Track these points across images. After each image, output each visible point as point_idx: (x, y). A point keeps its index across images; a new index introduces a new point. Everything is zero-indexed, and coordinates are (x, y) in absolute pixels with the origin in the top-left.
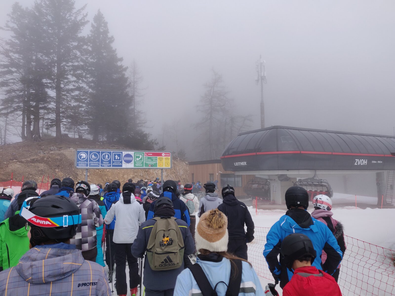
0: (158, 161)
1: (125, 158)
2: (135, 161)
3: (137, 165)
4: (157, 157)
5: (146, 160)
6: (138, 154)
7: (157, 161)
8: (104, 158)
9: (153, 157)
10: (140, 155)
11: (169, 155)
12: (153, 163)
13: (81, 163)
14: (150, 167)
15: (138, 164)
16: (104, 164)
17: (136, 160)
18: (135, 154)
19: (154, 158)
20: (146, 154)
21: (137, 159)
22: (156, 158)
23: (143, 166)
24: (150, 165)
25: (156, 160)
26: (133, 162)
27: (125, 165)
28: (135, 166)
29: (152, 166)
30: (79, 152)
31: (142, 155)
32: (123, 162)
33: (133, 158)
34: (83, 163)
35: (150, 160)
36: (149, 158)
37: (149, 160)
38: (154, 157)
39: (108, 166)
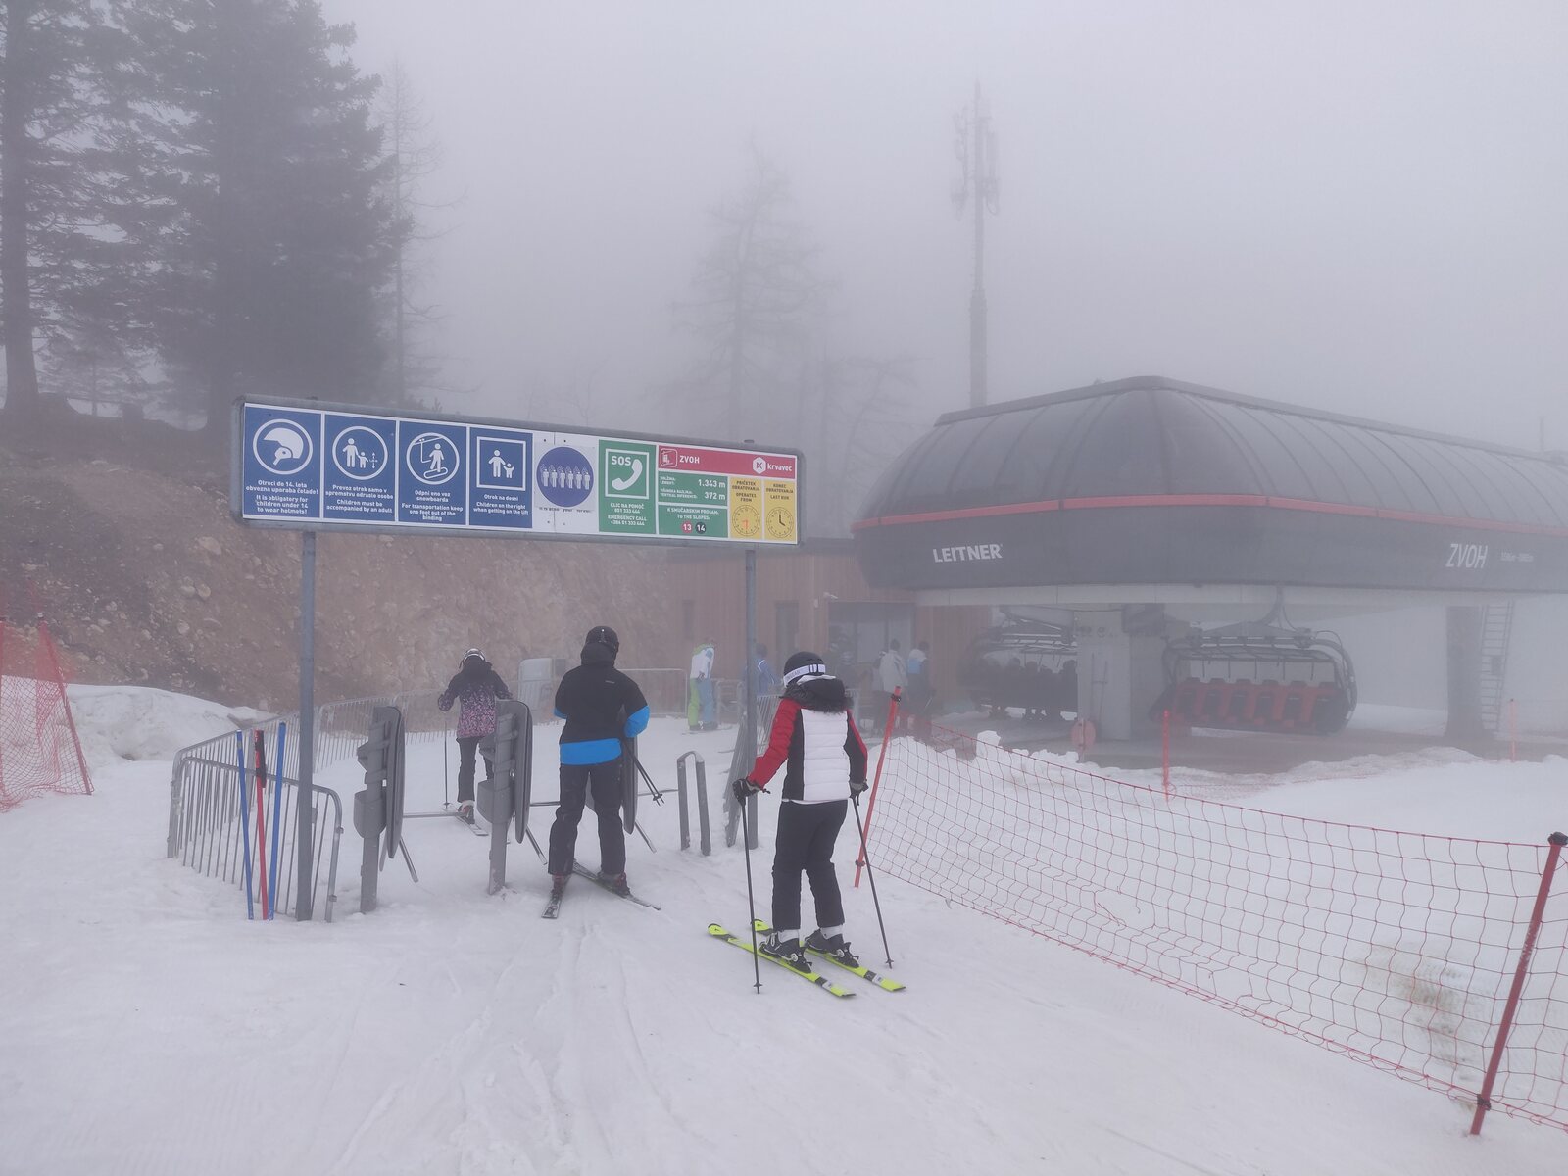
0: (732, 502)
1: (546, 475)
2: (607, 495)
3: (616, 520)
4: (725, 480)
5: (665, 493)
6: (625, 455)
7: (724, 503)
8: (421, 469)
9: (703, 478)
10: (633, 457)
11: (787, 468)
12: (706, 511)
13: (275, 494)
14: (687, 533)
15: (620, 514)
16: (423, 503)
17: (612, 490)
18: (607, 450)
19: (709, 484)
20: (666, 459)
21: (618, 484)
22: (722, 485)
23: (649, 527)
24: (688, 522)
25: (722, 496)
26: (593, 500)
27: (546, 519)
28: (604, 524)
29: (699, 527)
30: (256, 418)
31: (642, 459)
32: (538, 497)
33: (591, 474)
34: (290, 491)
35: (688, 494)
36: (682, 483)
37: (682, 494)
38: (709, 477)
39: (447, 520)
